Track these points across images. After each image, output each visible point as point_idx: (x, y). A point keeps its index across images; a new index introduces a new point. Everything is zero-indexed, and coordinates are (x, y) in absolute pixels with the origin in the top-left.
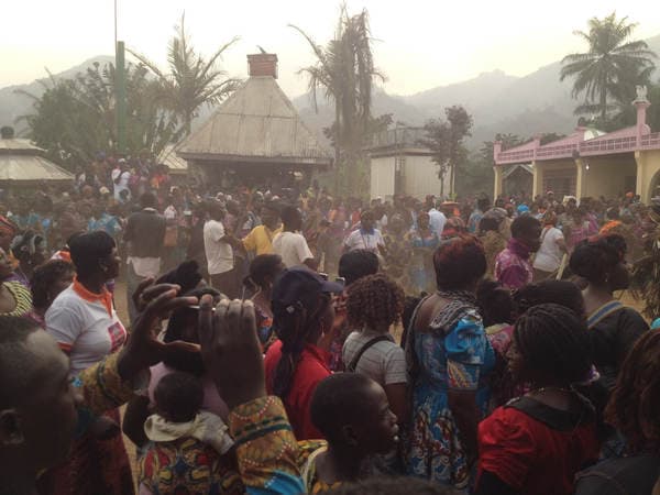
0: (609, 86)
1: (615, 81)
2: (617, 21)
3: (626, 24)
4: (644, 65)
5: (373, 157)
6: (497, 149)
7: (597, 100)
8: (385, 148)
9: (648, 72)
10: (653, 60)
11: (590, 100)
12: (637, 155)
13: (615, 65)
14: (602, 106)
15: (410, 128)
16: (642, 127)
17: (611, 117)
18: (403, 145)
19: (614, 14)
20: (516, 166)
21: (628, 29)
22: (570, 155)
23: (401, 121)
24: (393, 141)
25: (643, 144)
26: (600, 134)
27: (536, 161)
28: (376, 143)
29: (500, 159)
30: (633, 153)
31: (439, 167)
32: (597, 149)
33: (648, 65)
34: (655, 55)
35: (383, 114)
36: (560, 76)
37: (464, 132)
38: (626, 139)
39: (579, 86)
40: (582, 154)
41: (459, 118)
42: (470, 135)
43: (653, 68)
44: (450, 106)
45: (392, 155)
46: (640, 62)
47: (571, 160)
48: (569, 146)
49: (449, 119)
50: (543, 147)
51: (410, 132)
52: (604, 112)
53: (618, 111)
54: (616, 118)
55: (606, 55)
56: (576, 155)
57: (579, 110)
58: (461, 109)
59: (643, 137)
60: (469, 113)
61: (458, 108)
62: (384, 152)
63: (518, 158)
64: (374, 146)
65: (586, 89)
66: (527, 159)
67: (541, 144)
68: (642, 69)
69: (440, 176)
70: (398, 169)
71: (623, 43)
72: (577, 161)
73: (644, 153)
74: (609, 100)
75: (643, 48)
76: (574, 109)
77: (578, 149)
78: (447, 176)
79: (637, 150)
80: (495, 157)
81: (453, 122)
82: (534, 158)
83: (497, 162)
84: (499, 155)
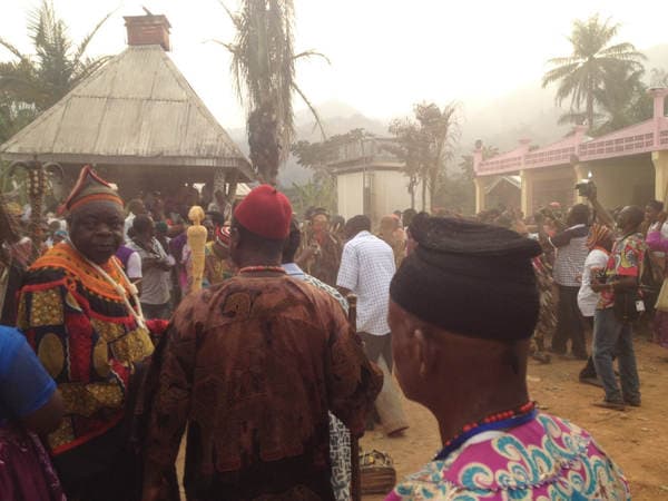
0: (595, 93)
1: (601, 86)
2: (601, 23)
3: (608, 28)
4: (632, 69)
5: (339, 173)
6: (477, 159)
7: (583, 106)
8: (352, 163)
9: (637, 75)
10: (642, 62)
11: (574, 108)
12: (655, 156)
13: (601, 68)
14: (590, 113)
15: (378, 139)
16: (660, 120)
17: (599, 125)
18: (372, 159)
19: (597, 14)
20: (499, 179)
21: (612, 31)
22: (567, 161)
24: (361, 155)
25: (663, 142)
26: (590, 139)
27: (525, 170)
28: (343, 157)
29: (481, 170)
30: (648, 155)
31: (408, 179)
33: (637, 69)
34: (644, 57)
35: (354, 129)
36: (542, 82)
39: (563, 92)
40: (582, 159)
41: (434, 121)
43: (643, 71)
44: (421, 103)
45: (361, 170)
46: (626, 66)
47: (568, 167)
48: (565, 150)
49: (418, 118)
50: (532, 153)
52: (591, 121)
53: (606, 119)
55: (592, 59)
56: (575, 160)
57: (563, 119)
61: (428, 104)
62: (351, 167)
63: (502, 167)
64: (340, 160)
65: (570, 96)
66: (519, 168)
67: (530, 150)
68: (630, 73)
69: (411, 190)
70: (366, 185)
71: (609, 45)
72: (577, 168)
73: (665, 154)
74: (596, 109)
75: (631, 50)
76: (558, 118)
77: (576, 153)
78: (418, 189)
79: (655, 150)
80: (476, 169)
81: (423, 123)
82: (523, 167)
83: (479, 174)
84: (481, 165)
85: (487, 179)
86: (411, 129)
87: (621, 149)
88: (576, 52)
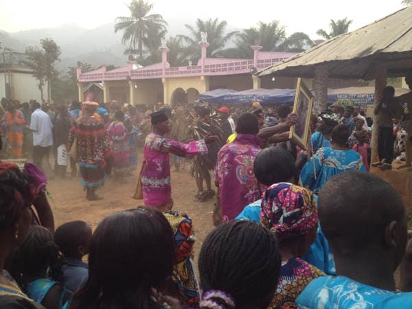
0: (143, 39)
1: (146, 36)
3: (149, 4)
4: (161, 29)
6: (79, 72)
7: (137, 47)
9: (163, 33)
10: (166, 26)
11: (133, 47)
12: (163, 80)
13: (145, 26)
14: (140, 51)
15: (14, 53)
16: (165, 64)
17: (145, 58)
18: (10, 65)
20: (92, 84)
21: (151, 6)
22: (125, 78)
23: (8, 47)
24: (2, 62)
25: (167, 74)
26: (140, 67)
27: (105, 81)
29: (81, 79)
30: (161, 79)
31: (38, 81)
32: (140, 75)
33: (163, 29)
34: (166, 23)
36: (114, 30)
37: (56, 58)
38: (157, 70)
39: (126, 36)
40: (132, 78)
41: (51, 49)
42: (60, 60)
44: (44, 39)
45: (3, 72)
46: (159, 27)
47: (126, 81)
48: (125, 73)
49: (44, 48)
50: (109, 72)
51: (14, 55)
52: (141, 54)
53: (149, 55)
54: (148, 58)
55: (141, 20)
56: (129, 78)
57: (126, 52)
58: (52, 41)
59: (166, 70)
60: (58, 45)
61: (49, 40)
63: (93, 78)
65: (130, 40)
66: (100, 79)
67: (107, 70)
68: (160, 31)
69: (40, 87)
70: (7, 82)
71: (149, 13)
72: (130, 82)
73: (167, 79)
74: (144, 48)
75: (160, 19)
77: (130, 74)
78: (45, 88)
79: (163, 77)
80: (78, 78)
81: (46, 50)
82: (104, 79)
83: (80, 81)
84: (80, 75)
85: (86, 84)
86: (40, 53)
87: (149, 75)
88: (133, 15)
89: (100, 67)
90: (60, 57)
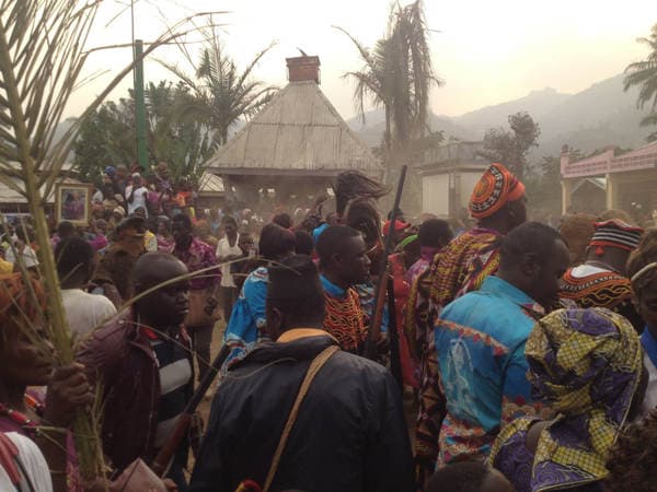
5: (425, 175)
6: (564, 162)
8: (437, 165)
15: (463, 143)
18: (458, 161)
20: (583, 181)
22: (652, 166)
23: (455, 136)
24: (446, 157)
27: (611, 174)
28: (428, 160)
29: (567, 173)
35: (434, 131)
36: (623, 86)
37: (530, 142)
39: (645, 95)
41: (524, 128)
42: (537, 145)
44: (514, 113)
45: (447, 172)
49: (513, 128)
50: (618, 158)
51: (465, 147)
57: (645, 122)
58: (527, 116)
60: (535, 121)
61: (522, 115)
62: (435, 169)
63: (588, 171)
64: (425, 163)
65: (652, 99)
66: (602, 172)
67: (616, 154)
70: (452, 186)
76: (640, 120)
80: (562, 172)
81: (517, 131)
82: (609, 170)
83: (565, 176)
84: (567, 168)
85: (574, 181)
86: (506, 136)
89: (604, 151)
90: (538, 140)
